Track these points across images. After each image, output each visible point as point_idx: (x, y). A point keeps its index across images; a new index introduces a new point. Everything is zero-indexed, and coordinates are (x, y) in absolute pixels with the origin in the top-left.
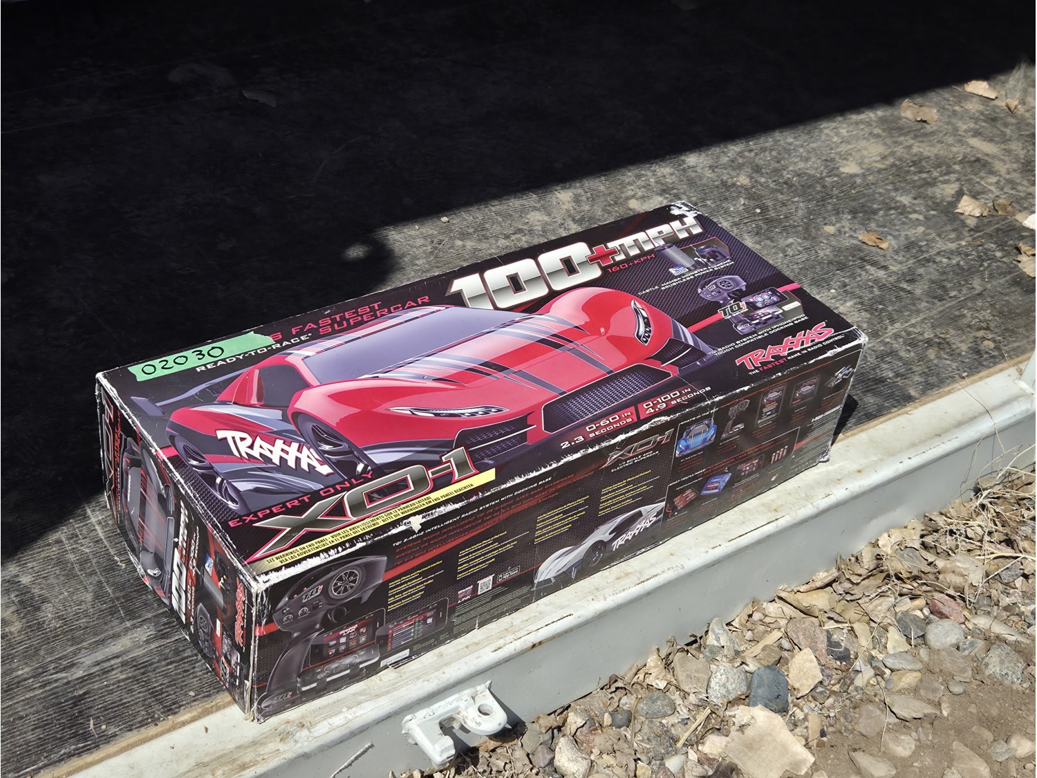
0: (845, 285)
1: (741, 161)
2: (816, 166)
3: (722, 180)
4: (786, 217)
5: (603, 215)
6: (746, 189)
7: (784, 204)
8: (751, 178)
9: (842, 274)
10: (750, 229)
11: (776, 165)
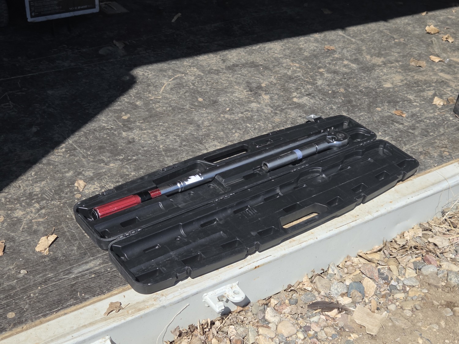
0: (385, 131)
1: (341, 83)
2: (373, 84)
3: (333, 90)
4: (360, 105)
5: (282, 104)
6: (343, 94)
7: (359, 100)
8: (345, 89)
9: (384, 126)
10: (345, 109)
11: (356, 84)
